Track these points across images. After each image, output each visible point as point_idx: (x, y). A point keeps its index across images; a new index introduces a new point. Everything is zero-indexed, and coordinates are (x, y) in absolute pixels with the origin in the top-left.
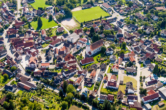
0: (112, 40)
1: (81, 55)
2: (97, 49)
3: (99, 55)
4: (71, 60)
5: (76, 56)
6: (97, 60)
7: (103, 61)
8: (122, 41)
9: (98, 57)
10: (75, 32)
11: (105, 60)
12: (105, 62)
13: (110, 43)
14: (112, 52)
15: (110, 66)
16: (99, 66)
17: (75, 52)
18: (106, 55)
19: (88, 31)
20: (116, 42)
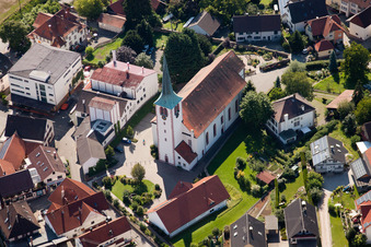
0: (267, 43)
1: (139, 172)
2: (217, 121)
3: (241, 153)
4: (94, 219)
5: (109, 186)
6: (244, 186)
7: (282, 187)
8: (328, 36)
9: (242, 166)
10: (42, 33)
11: (291, 178)
12: (296, 193)
13: (263, 62)
14: (306, 118)
15: (332, 212)
16: (271, 223)
17: (92, 162)
18: (280, 146)
19: (110, 11)
20: (296, 48)
